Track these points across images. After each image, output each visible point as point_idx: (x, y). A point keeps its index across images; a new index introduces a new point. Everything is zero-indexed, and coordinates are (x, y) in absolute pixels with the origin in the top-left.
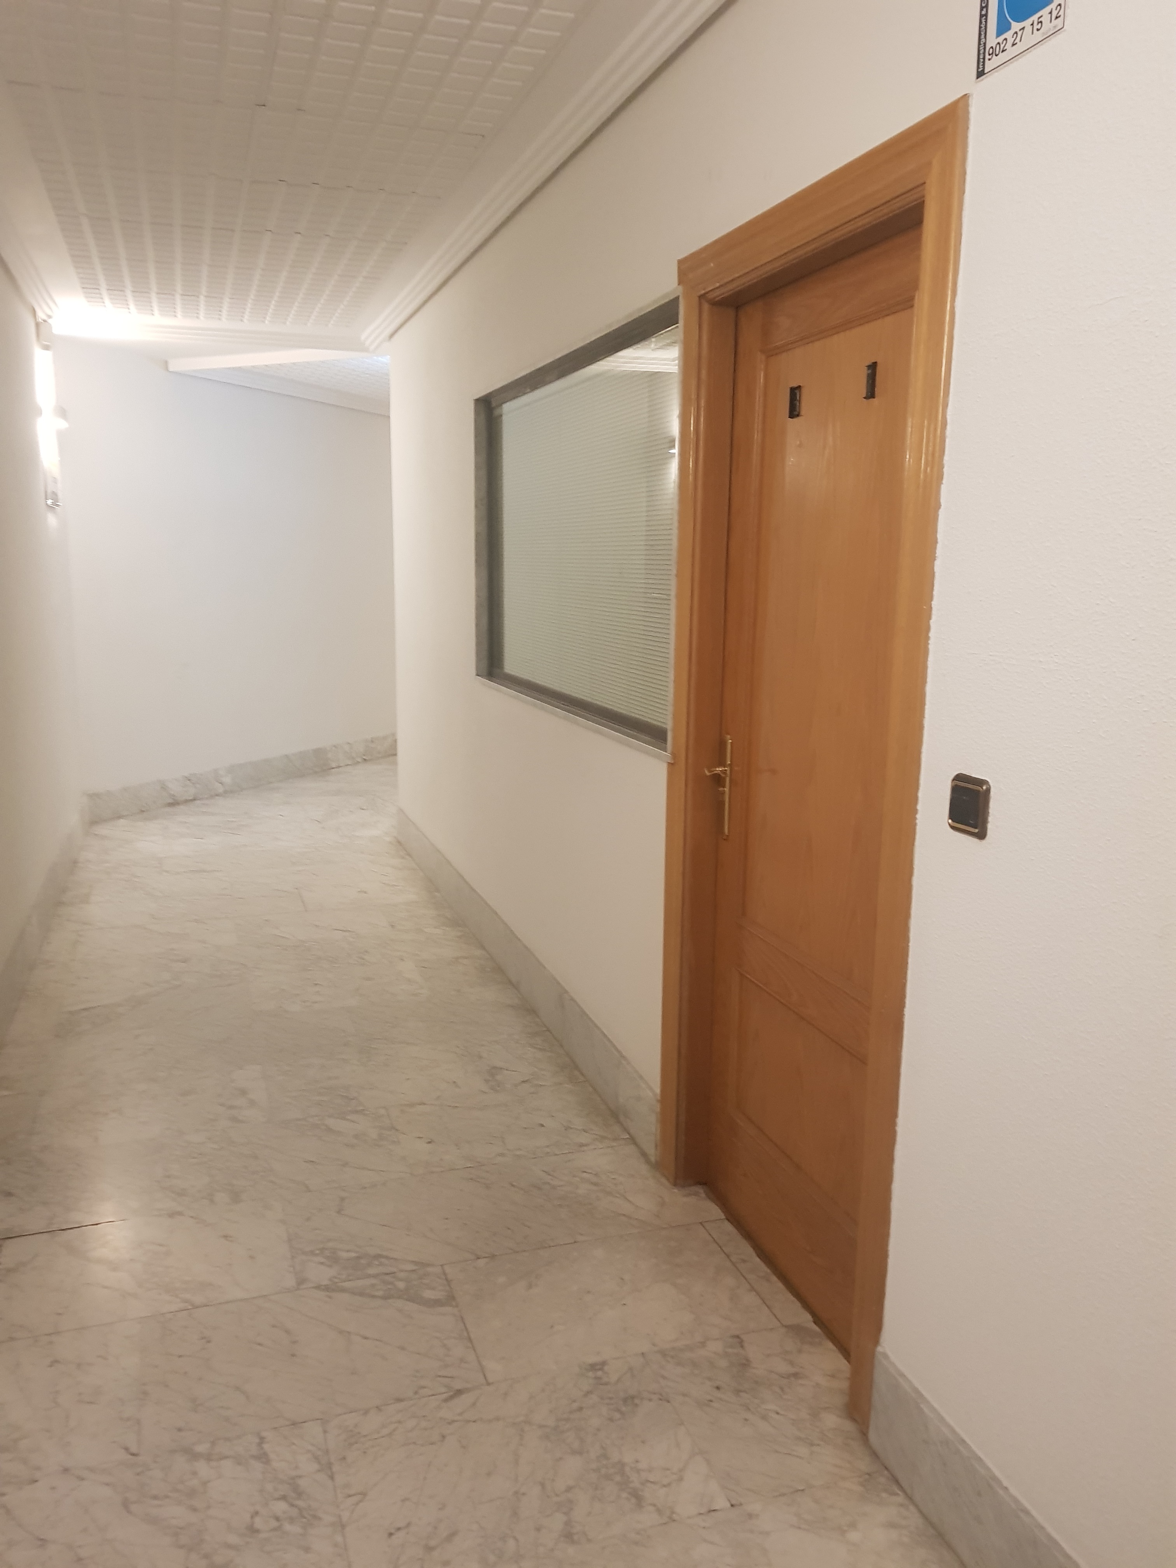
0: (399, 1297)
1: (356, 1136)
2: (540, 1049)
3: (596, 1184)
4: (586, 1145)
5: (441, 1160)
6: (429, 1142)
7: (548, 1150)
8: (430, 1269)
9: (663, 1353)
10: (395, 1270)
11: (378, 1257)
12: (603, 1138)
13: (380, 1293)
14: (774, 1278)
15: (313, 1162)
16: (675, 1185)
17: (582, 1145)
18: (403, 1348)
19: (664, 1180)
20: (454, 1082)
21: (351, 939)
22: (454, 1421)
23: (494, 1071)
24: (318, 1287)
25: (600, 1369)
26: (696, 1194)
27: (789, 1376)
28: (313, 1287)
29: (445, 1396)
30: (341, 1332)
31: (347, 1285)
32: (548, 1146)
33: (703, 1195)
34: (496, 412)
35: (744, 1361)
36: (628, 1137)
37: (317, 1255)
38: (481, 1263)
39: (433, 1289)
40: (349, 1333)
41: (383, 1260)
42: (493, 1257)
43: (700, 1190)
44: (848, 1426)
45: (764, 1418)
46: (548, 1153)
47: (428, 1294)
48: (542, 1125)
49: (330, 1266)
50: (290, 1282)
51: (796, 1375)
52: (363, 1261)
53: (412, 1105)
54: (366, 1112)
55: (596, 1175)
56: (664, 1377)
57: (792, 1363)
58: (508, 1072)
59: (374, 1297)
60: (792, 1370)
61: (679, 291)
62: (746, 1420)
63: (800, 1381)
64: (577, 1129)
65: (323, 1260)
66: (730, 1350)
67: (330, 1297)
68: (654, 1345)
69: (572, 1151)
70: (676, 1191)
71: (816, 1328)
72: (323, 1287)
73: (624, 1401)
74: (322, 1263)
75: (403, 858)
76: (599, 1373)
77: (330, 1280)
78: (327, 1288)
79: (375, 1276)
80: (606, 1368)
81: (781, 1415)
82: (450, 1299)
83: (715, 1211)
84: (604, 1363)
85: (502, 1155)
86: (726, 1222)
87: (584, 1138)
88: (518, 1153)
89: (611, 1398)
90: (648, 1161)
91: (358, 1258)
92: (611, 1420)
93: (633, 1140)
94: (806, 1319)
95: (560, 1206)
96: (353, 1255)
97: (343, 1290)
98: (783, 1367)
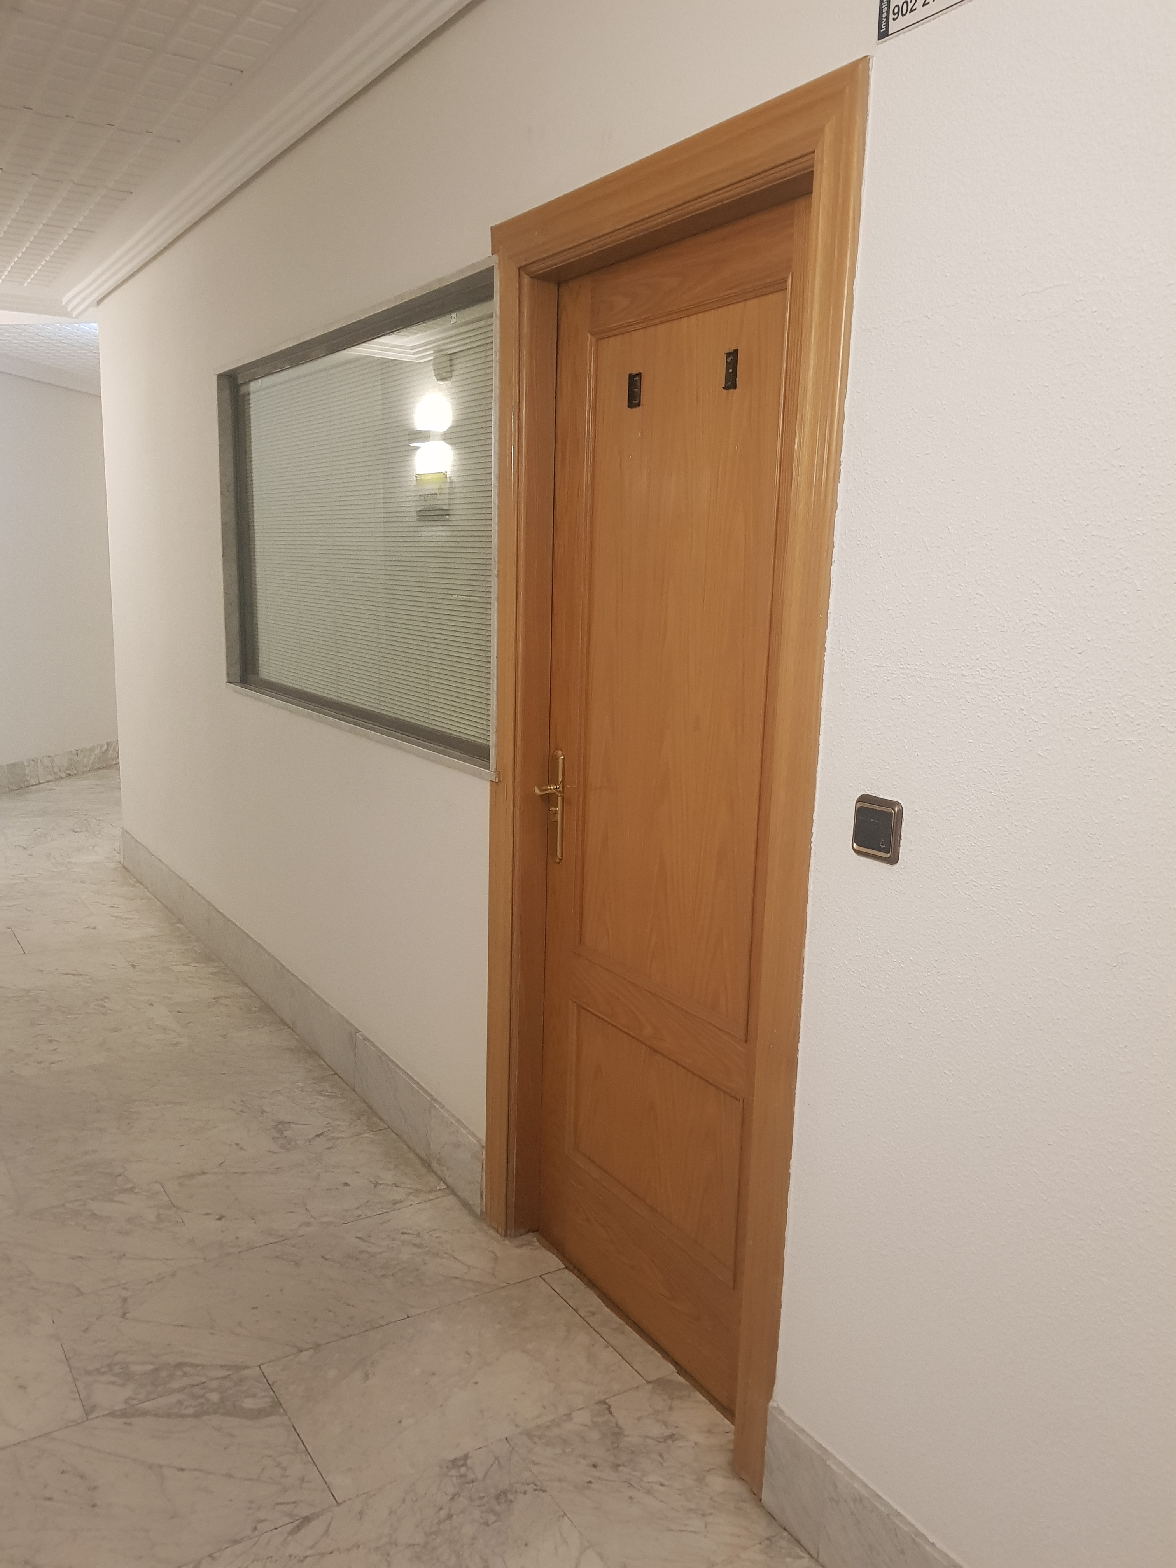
0: (215, 1412)
1: (129, 1221)
2: (330, 1096)
3: (419, 1246)
4: (401, 1202)
5: (237, 1238)
6: (220, 1219)
7: (359, 1212)
8: (246, 1372)
9: (529, 1435)
10: (204, 1379)
11: (180, 1365)
12: (417, 1192)
13: (191, 1411)
14: (628, 1328)
15: (80, 1257)
16: (506, 1236)
17: (395, 1203)
18: (230, 1476)
19: (492, 1232)
20: (237, 1144)
21: (86, 985)
22: (306, 1557)
23: (281, 1127)
24: (112, 1414)
25: (463, 1465)
26: (529, 1244)
27: (666, 1439)
28: (107, 1415)
29: (291, 1526)
30: (150, 1467)
31: (148, 1405)
32: (358, 1208)
33: (537, 1244)
34: (243, 390)
35: (617, 1430)
36: (446, 1187)
37: (104, 1373)
38: (305, 1356)
39: (254, 1396)
40: (161, 1466)
41: (187, 1369)
42: (317, 1347)
43: (533, 1238)
44: (737, 1487)
45: (649, 1492)
46: (360, 1216)
47: (249, 1403)
48: (346, 1184)
49: (123, 1385)
50: (76, 1411)
51: (672, 1437)
52: (164, 1374)
53: (192, 1176)
54: (136, 1190)
55: (418, 1235)
56: (534, 1463)
57: (665, 1424)
58: (297, 1126)
59: (183, 1416)
60: (668, 1432)
61: (494, 261)
62: (631, 1498)
63: (678, 1443)
64: (388, 1185)
65: (113, 1379)
66: (599, 1419)
67: (130, 1424)
68: (517, 1426)
69: (385, 1211)
70: (507, 1242)
71: (680, 1379)
72: (118, 1413)
73: (497, 1497)
74: (113, 1383)
75: (134, 886)
76: (463, 1470)
77: (126, 1402)
78: (124, 1414)
79: (182, 1390)
80: (469, 1462)
81: (668, 1486)
82: (276, 1405)
83: (553, 1261)
84: (466, 1457)
85: (308, 1224)
86: (567, 1271)
87: (398, 1194)
88: (325, 1219)
89: (481, 1498)
90: (472, 1212)
91: (157, 1370)
92: (486, 1524)
93: (451, 1190)
94: (668, 1370)
95: (384, 1276)
96: (150, 1367)
97: (145, 1413)
98: (658, 1430)
